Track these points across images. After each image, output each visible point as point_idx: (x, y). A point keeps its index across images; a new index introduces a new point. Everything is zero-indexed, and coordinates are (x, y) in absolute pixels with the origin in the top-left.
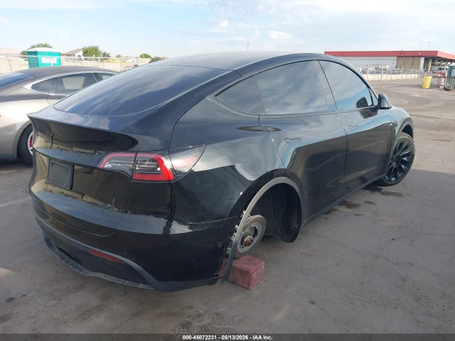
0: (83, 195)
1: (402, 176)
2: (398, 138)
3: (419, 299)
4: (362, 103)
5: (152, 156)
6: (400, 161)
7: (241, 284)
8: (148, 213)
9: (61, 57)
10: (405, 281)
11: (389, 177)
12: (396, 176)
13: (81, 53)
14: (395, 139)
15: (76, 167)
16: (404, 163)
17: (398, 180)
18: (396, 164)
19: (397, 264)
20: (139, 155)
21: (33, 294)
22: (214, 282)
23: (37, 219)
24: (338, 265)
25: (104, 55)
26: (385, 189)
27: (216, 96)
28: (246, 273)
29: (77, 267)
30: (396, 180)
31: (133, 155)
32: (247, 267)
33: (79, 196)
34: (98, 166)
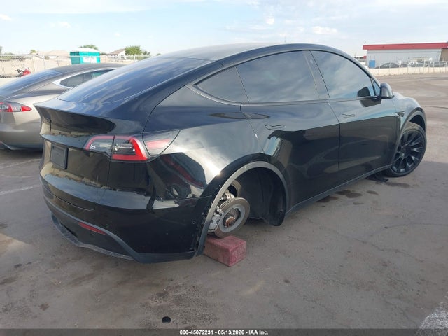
0: (82, 177)
1: (412, 167)
2: (405, 129)
3: (395, 283)
4: (364, 92)
5: (128, 138)
6: (409, 152)
7: (222, 261)
8: (132, 190)
9: (101, 56)
10: (386, 265)
11: (397, 167)
12: (405, 167)
13: (124, 53)
14: (400, 131)
15: (70, 149)
16: (414, 153)
17: (408, 171)
18: (405, 155)
19: (383, 250)
20: (117, 137)
21: (38, 262)
22: (190, 257)
23: (45, 200)
24: (322, 249)
25: (145, 53)
26: (391, 180)
27: (196, 84)
28: (226, 251)
29: (73, 240)
30: (406, 171)
31: (112, 137)
32: (228, 245)
33: (80, 179)
34: (84, 148)
